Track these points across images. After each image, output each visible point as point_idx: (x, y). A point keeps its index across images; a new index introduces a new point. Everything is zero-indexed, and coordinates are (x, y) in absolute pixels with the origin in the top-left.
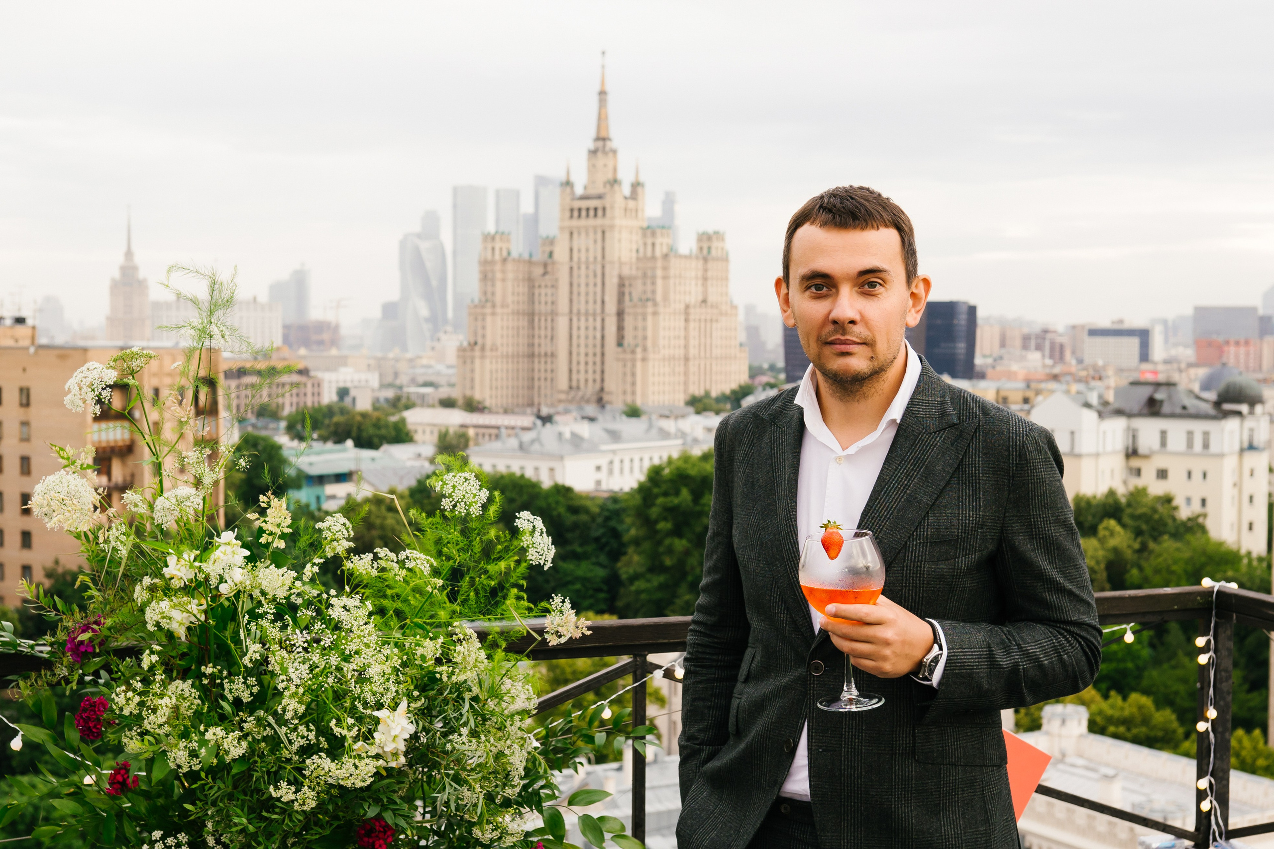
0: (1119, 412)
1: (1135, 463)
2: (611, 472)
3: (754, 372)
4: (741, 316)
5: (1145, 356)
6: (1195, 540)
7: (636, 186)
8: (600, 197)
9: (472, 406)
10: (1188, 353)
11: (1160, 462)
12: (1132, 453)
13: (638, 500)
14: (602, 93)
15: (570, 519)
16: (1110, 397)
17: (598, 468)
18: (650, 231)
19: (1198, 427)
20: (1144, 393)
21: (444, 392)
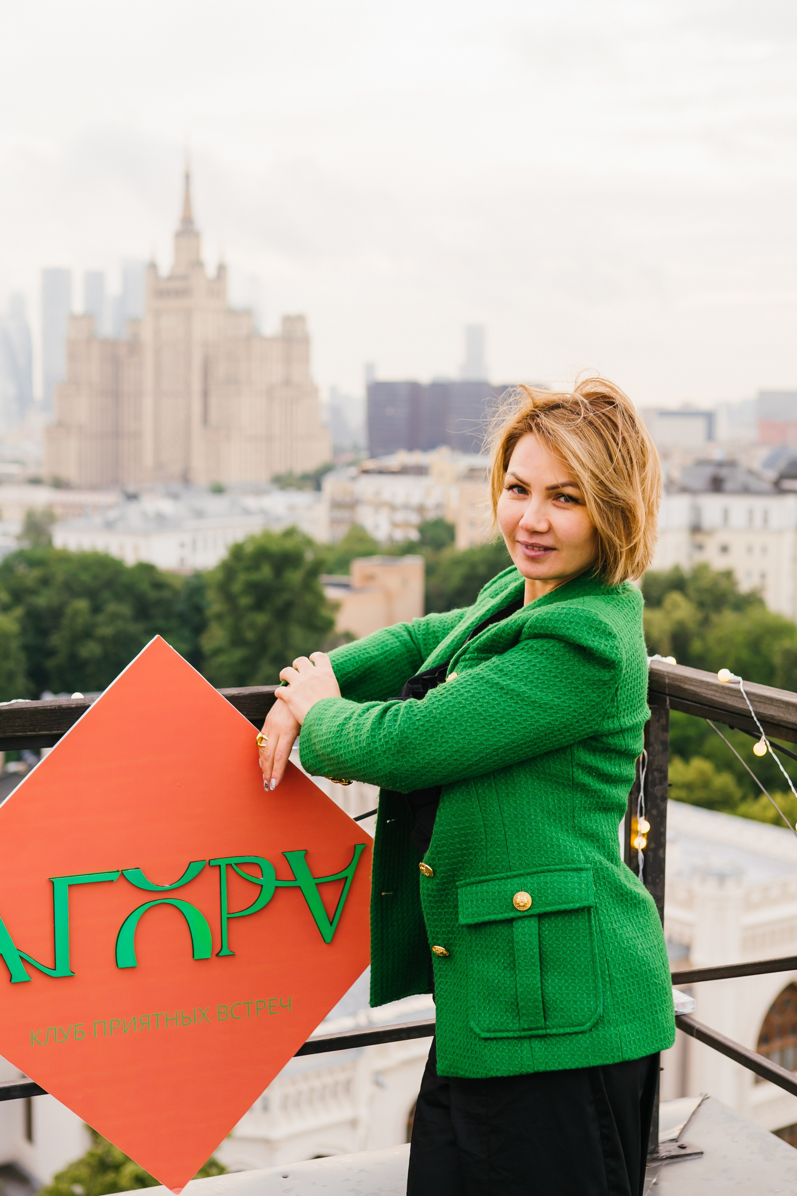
0: (684, 490)
1: (700, 538)
2: (194, 548)
3: (337, 451)
4: (324, 396)
5: (710, 435)
6: (754, 614)
7: (222, 268)
8: (185, 278)
9: (59, 484)
10: (750, 434)
11: (722, 537)
12: (696, 529)
13: (220, 576)
14: (187, 177)
15: (153, 595)
16: (676, 474)
17: (182, 545)
18: (232, 313)
19: (758, 504)
20: (708, 472)
21: (32, 471)
